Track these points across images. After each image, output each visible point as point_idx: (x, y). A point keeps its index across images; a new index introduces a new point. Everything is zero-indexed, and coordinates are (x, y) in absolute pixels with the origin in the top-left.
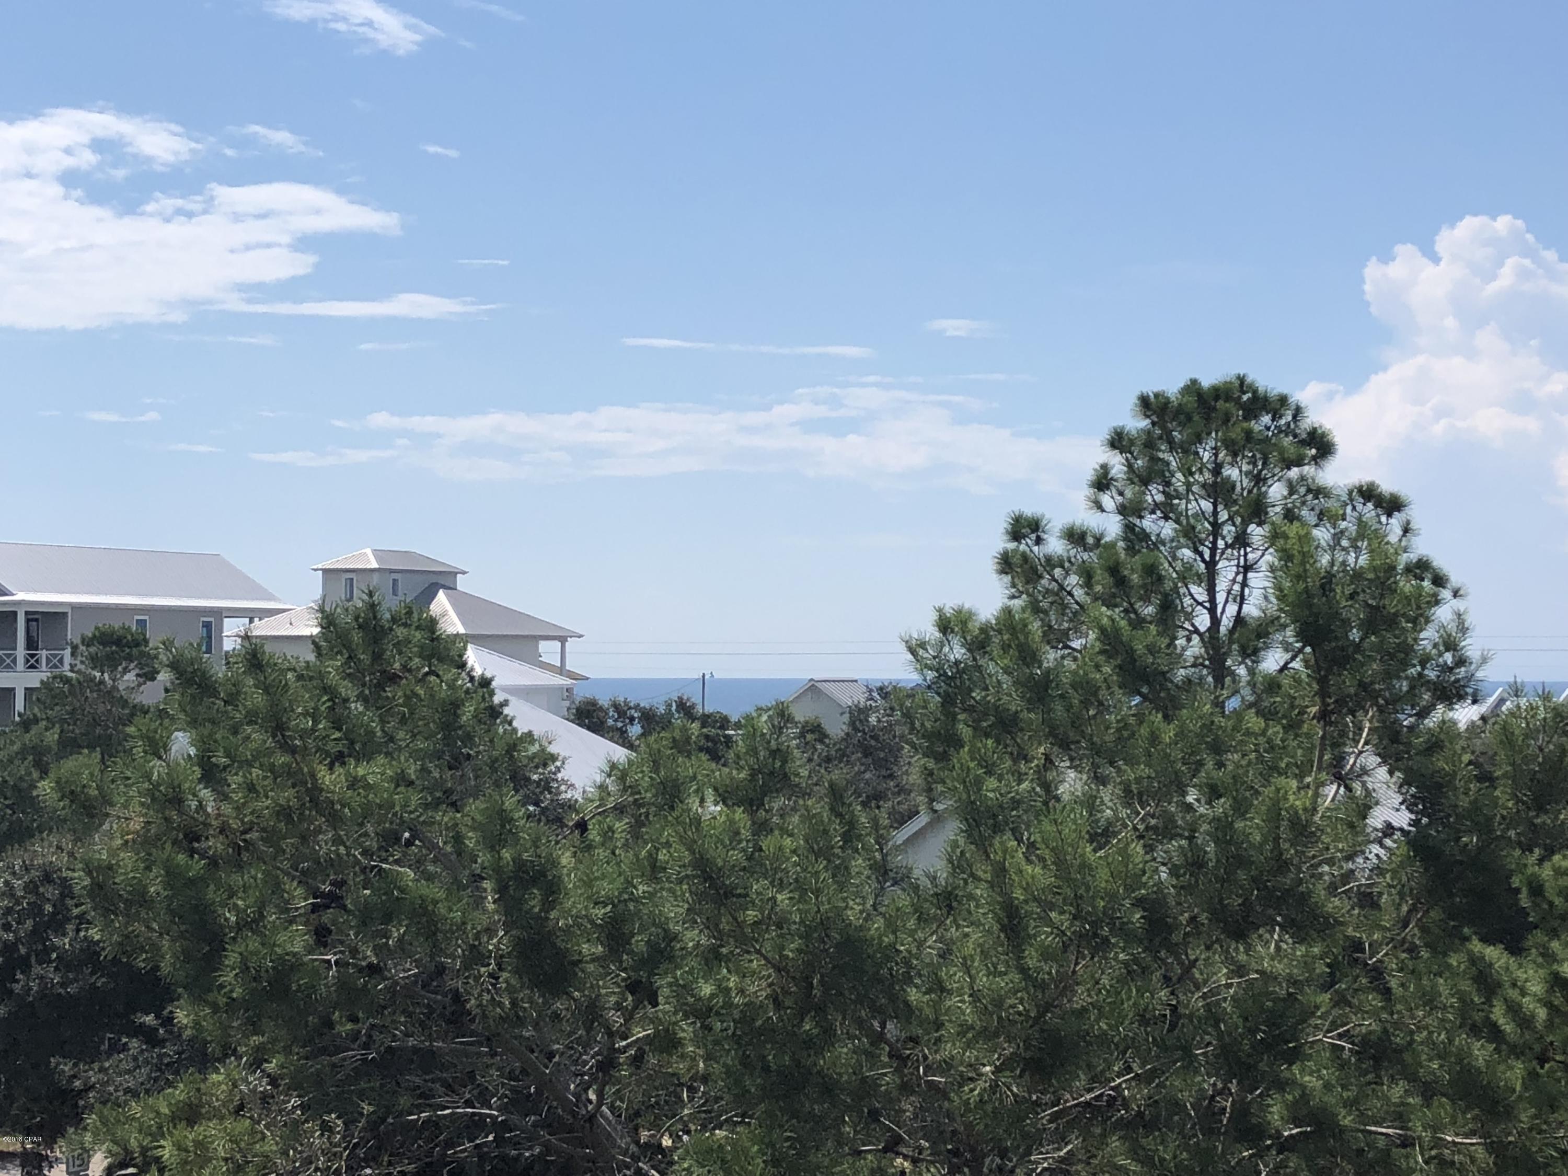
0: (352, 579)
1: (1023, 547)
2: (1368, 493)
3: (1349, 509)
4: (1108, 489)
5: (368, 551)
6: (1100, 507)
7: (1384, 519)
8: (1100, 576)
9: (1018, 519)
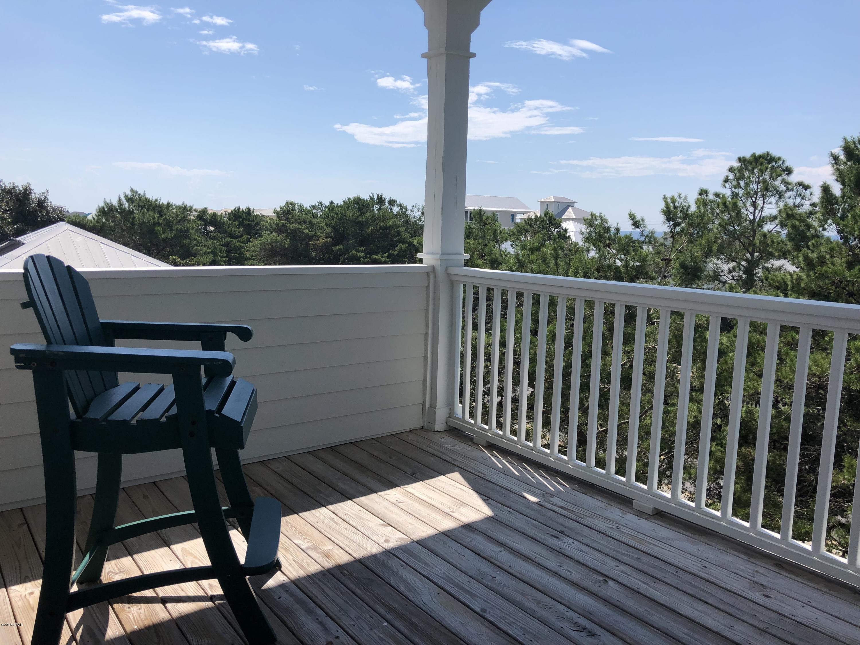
0: (548, 204)
1: (702, 197)
2: (800, 184)
3: (795, 188)
4: (728, 182)
5: (552, 197)
6: (725, 186)
7: (804, 191)
8: (721, 205)
9: (702, 190)
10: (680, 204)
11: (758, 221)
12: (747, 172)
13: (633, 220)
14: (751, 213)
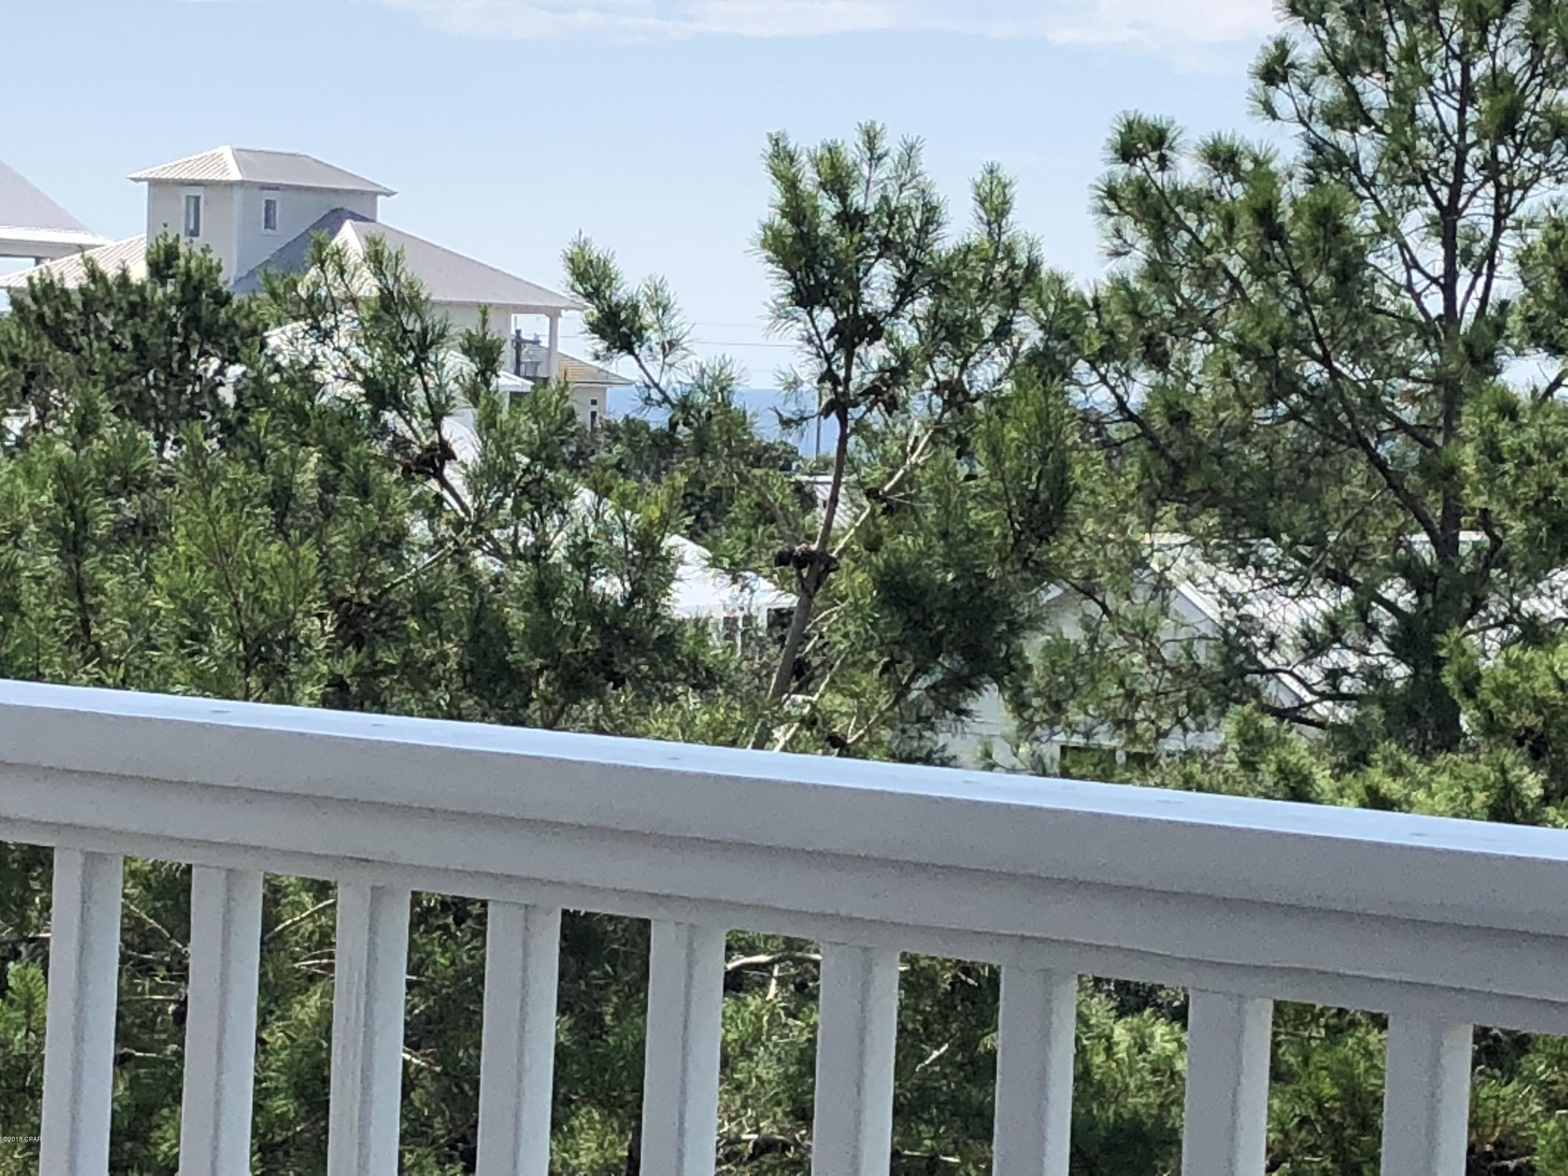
0: (197, 199)
1: (1138, 171)
4: (1285, 80)
5: (226, 152)
6: (1270, 111)
8: (1245, 221)
9: (1130, 126)
10: (876, 198)
11: (1474, 327)
12: (1400, 26)
13: (593, 295)
14: (1434, 281)
